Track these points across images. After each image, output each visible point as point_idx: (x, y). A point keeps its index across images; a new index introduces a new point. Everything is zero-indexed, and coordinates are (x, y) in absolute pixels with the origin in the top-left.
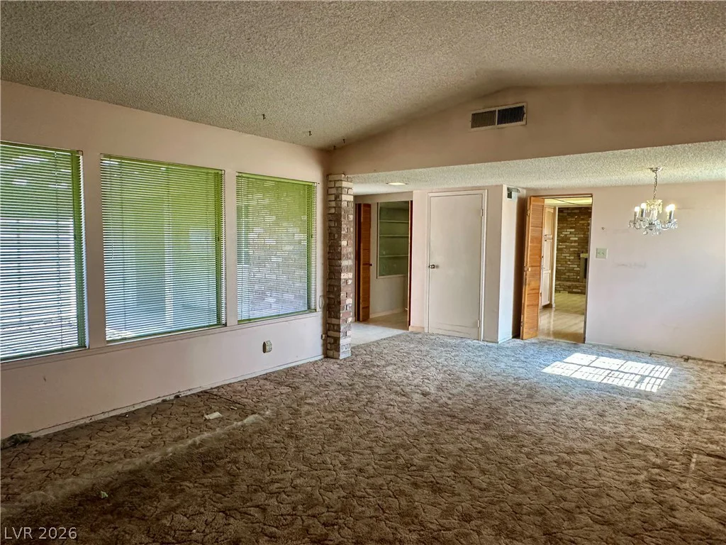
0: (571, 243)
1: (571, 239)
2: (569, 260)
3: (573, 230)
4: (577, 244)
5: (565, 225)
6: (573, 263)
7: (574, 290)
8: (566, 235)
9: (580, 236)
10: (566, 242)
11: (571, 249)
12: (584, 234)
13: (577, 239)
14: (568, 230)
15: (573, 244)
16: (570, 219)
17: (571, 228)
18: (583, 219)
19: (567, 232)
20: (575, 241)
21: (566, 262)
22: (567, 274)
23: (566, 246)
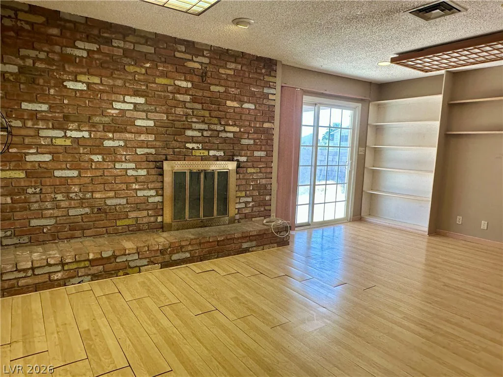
0: (140, 133)
1: (139, 123)
2: (136, 177)
3: (141, 100)
4: (151, 138)
5: (119, 83)
6: (145, 183)
7: (175, 257)
8: (123, 111)
9: (158, 116)
10: (125, 131)
11: (140, 151)
12: (167, 113)
13: (151, 123)
14: (128, 99)
15: (143, 137)
16: (131, 69)
17: (136, 93)
18: (165, 75)
19: (126, 104)
20: (148, 130)
21: (128, 184)
22: (132, 215)
23: (125, 141)
